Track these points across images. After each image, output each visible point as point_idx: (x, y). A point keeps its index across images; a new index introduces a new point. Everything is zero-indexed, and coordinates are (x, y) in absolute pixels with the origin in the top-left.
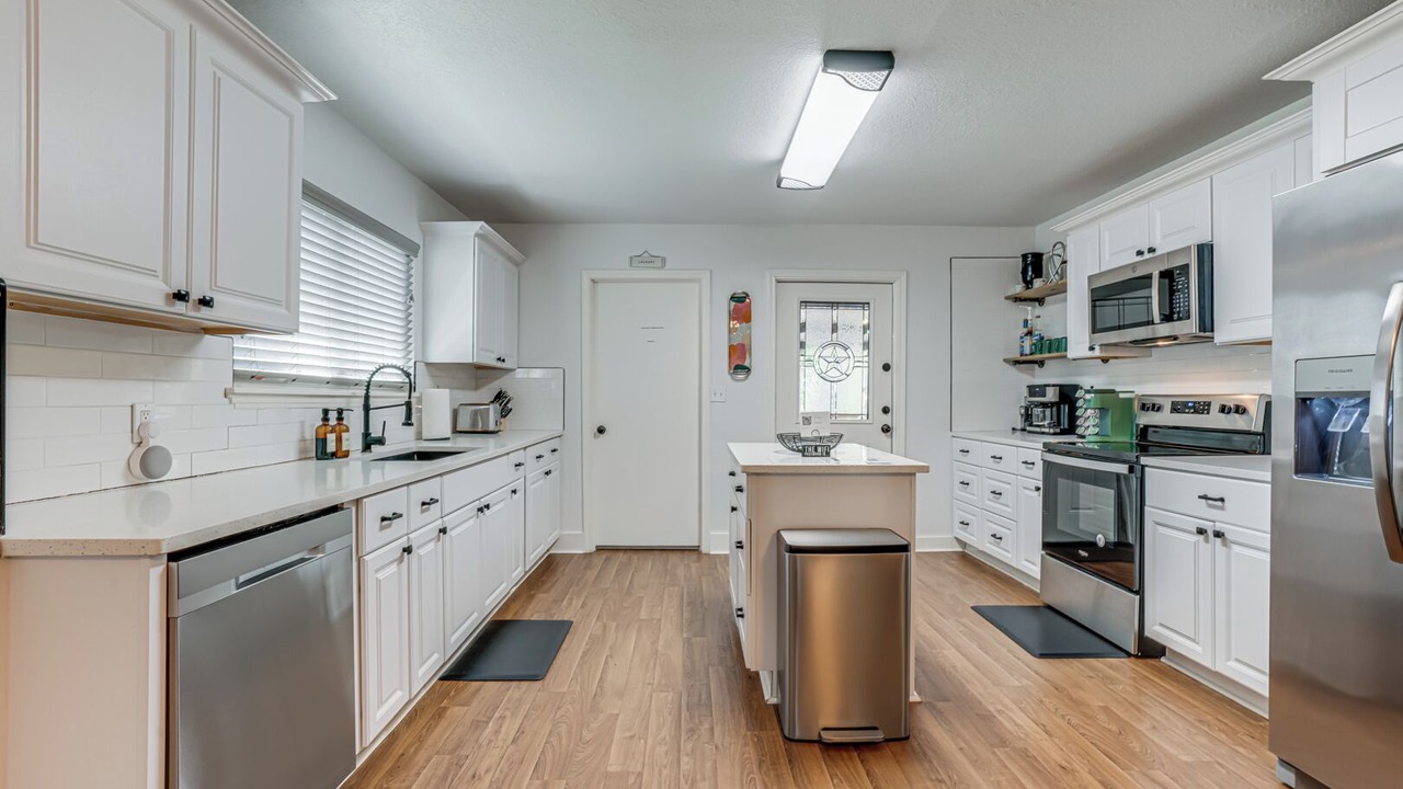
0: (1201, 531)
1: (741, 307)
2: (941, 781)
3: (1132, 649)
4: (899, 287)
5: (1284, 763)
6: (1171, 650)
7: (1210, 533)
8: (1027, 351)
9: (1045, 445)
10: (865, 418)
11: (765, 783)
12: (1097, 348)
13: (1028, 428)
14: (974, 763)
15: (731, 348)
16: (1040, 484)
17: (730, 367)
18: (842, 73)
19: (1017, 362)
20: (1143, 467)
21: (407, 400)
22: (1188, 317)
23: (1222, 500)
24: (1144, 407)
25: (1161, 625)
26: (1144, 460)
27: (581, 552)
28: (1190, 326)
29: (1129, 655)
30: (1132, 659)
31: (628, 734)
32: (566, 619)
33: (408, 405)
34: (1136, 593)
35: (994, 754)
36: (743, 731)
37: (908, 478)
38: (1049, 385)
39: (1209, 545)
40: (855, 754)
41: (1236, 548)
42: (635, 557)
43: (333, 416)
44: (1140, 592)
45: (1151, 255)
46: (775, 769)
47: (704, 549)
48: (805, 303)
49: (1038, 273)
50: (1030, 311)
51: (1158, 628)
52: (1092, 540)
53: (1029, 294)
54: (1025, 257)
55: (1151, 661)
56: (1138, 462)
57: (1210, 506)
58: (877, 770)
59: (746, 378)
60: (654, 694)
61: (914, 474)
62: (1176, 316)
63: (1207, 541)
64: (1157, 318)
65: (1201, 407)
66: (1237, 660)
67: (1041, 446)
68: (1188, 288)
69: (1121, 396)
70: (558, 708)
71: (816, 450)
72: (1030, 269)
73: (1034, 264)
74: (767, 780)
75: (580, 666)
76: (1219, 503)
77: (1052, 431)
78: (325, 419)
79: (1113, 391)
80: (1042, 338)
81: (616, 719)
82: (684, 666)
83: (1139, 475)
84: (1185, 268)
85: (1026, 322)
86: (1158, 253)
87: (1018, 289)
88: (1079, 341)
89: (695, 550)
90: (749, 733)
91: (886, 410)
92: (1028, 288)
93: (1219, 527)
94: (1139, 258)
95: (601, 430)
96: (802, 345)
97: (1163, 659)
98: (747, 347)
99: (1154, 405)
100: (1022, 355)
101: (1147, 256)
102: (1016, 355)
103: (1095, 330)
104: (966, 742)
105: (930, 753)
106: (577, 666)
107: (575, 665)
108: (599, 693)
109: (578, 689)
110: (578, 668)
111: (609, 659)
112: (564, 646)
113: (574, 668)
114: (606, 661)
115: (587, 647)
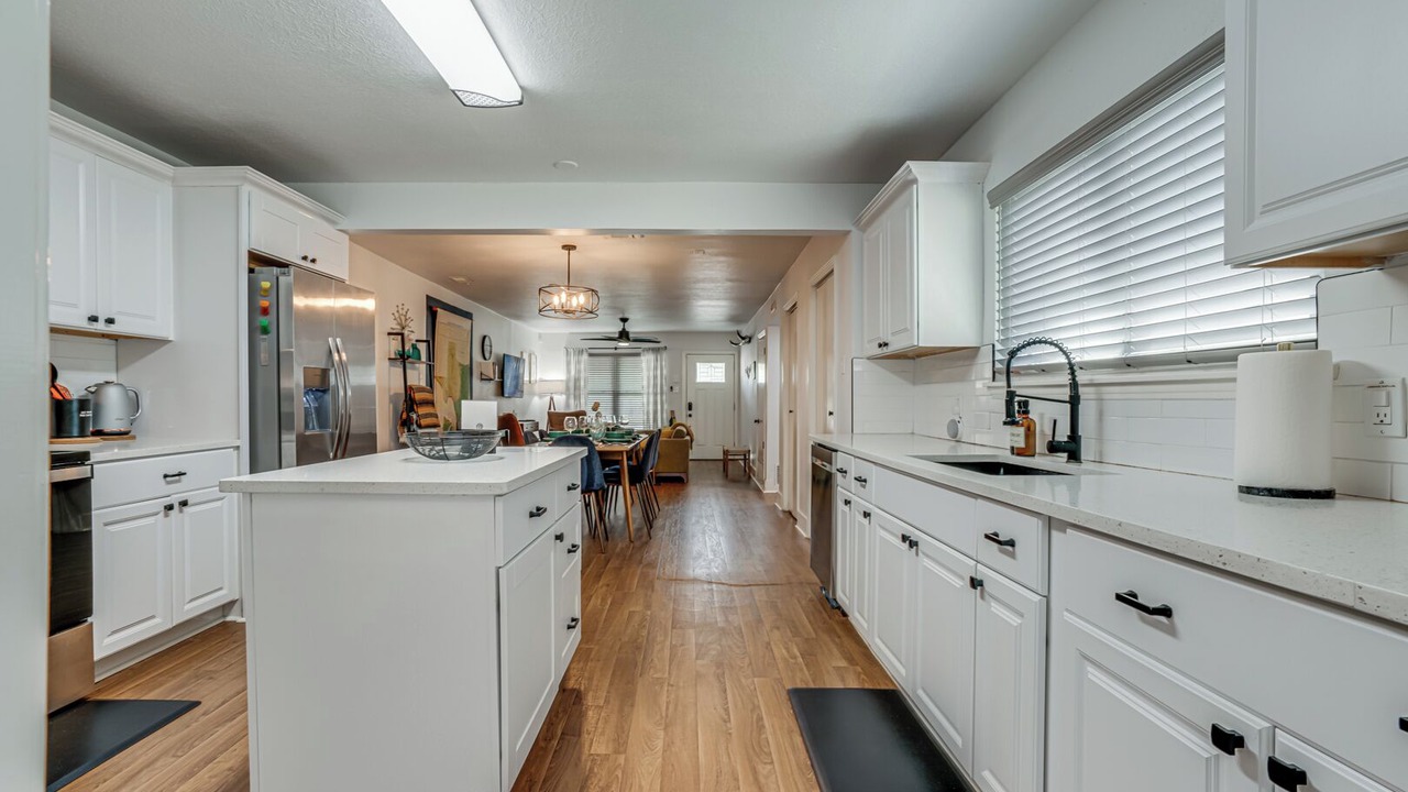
0: (170, 508)
7: (176, 505)
25: (112, 633)
51: (109, 640)
75: (756, 707)
82: (632, 706)
93: (179, 497)
106: (759, 707)
107: (762, 708)
108: (720, 678)
109: (743, 680)
110: (756, 702)
111: (726, 717)
112: (798, 740)
113: (761, 703)
114: (728, 715)
115: (763, 736)
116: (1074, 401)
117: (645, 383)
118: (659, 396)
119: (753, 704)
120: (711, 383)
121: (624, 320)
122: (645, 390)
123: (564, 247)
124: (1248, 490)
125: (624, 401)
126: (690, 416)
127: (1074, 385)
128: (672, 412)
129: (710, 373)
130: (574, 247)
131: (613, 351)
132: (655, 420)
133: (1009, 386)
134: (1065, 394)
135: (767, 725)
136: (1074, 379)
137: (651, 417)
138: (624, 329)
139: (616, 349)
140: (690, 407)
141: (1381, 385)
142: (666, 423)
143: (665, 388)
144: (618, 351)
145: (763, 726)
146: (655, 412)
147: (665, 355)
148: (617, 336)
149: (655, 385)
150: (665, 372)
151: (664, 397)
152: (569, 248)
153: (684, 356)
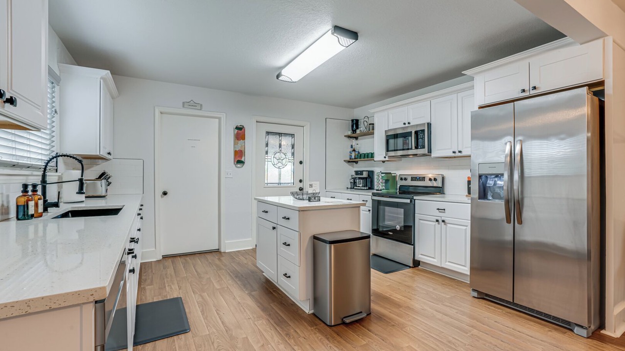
0: (437, 221)
1: (240, 133)
2: (393, 325)
3: (411, 265)
4: (307, 129)
5: (474, 290)
6: (423, 262)
7: (440, 221)
8: (353, 157)
9: (373, 193)
10: (292, 184)
11: (337, 347)
12: (387, 157)
13: (355, 188)
14: (397, 316)
15: (236, 152)
16: (371, 209)
17: (234, 161)
18: (339, 36)
19: (349, 162)
20: (415, 200)
21: (80, 177)
22: (424, 148)
23: (444, 210)
24: (401, 179)
25: (421, 254)
26: (415, 198)
27: (155, 260)
28: (425, 151)
29: (410, 267)
30: (411, 268)
31: (260, 345)
32: (175, 296)
33: (81, 181)
34: (412, 245)
35: (400, 310)
36: (309, 328)
37: (357, 208)
38: (364, 171)
39: (439, 225)
40: (358, 324)
41: (449, 225)
42: (188, 258)
44: (414, 245)
45: (409, 125)
46: (335, 340)
47: (222, 250)
48: (268, 133)
49: (357, 128)
50: (354, 142)
51: (420, 256)
52: (395, 228)
53: (354, 135)
54: (352, 121)
55: (417, 268)
56: (413, 199)
57: (440, 212)
58: (371, 328)
59: (242, 166)
60: (256, 323)
61: (360, 207)
62: (419, 147)
63: (439, 224)
64: (413, 148)
65: (423, 179)
66: (449, 262)
67: (371, 194)
68: (424, 138)
69: (393, 175)
70: (213, 343)
71: (315, 199)
72: (355, 125)
73: (355, 123)
74: (336, 345)
75: (206, 318)
76: (443, 211)
77: (366, 188)
78: (25, 191)
79: (390, 173)
80: (359, 153)
81: (248, 340)
82: (258, 307)
83: (413, 203)
84: (423, 131)
85: (352, 146)
86: (411, 124)
87: (350, 133)
88: (380, 153)
89: (217, 251)
90: (312, 328)
91: (301, 181)
92: (354, 133)
93: (443, 219)
94: (404, 126)
95: (165, 193)
96: (267, 153)
97: (419, 267)
98: (243, 152)
99: (405, 178)
100: (350, 159)
101: (407, 125)
102: (348, 159)
103: (388, 150)
104: (390, 309)
105: (382, 317)
106: (204, 319)
107: (202, 319)
108: (228, 330)
109: (215, 330)
110: (206, 320)
111: (218, 311)
112: (187, 310)
113: (203, 321)
114: (217, 313)
115: (201, 309)
119: (207, 319)
135: (200, 313)
145: (201, 312)
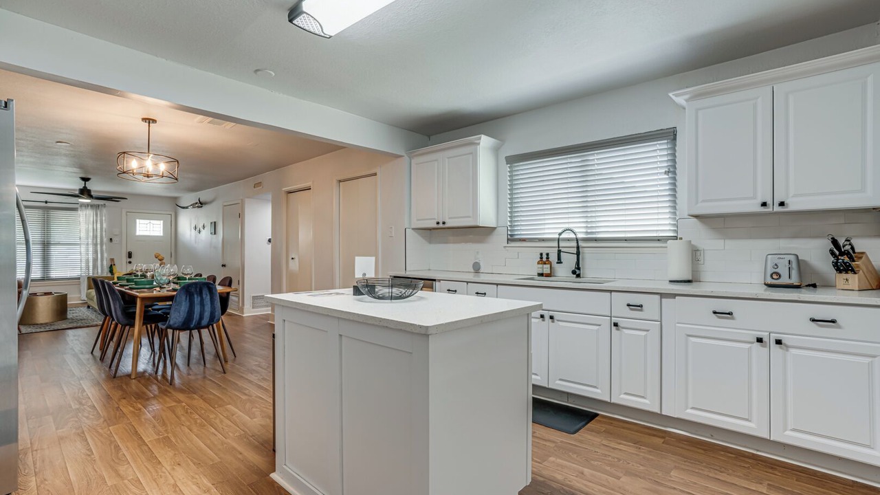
43: (545, 257)
78: (541, 258)
116: (578, 254)
117: (83, 235)
118: (99, 246)
120: (149, 236)
121: (85, 180)
122: (84, 241)
123: (145, 120)
124: (671, 281)
125: (55, 252)
126: (130, 262)
127: (578, 247)
128: (112, 260)
129: (149, 228)
130: (154, 121)
131: (44, 204)
132: (95, 266)
133: (559, 247)
134: (574, 250)
136: (578, 245)
137: (91, 264)
138: (85, 187)
139: (46, 202)
140: (130, 255)
141: (698, 250)
142: (106, 270)
143: (105, 240)
144: (49, 205)
146: (95, 260)
147: (104, 211)
148: (77, 192)
149: (95, 237)
150: (104, 225)
151: (104, 247)
152: (149, 121)
153: (124, 213)
